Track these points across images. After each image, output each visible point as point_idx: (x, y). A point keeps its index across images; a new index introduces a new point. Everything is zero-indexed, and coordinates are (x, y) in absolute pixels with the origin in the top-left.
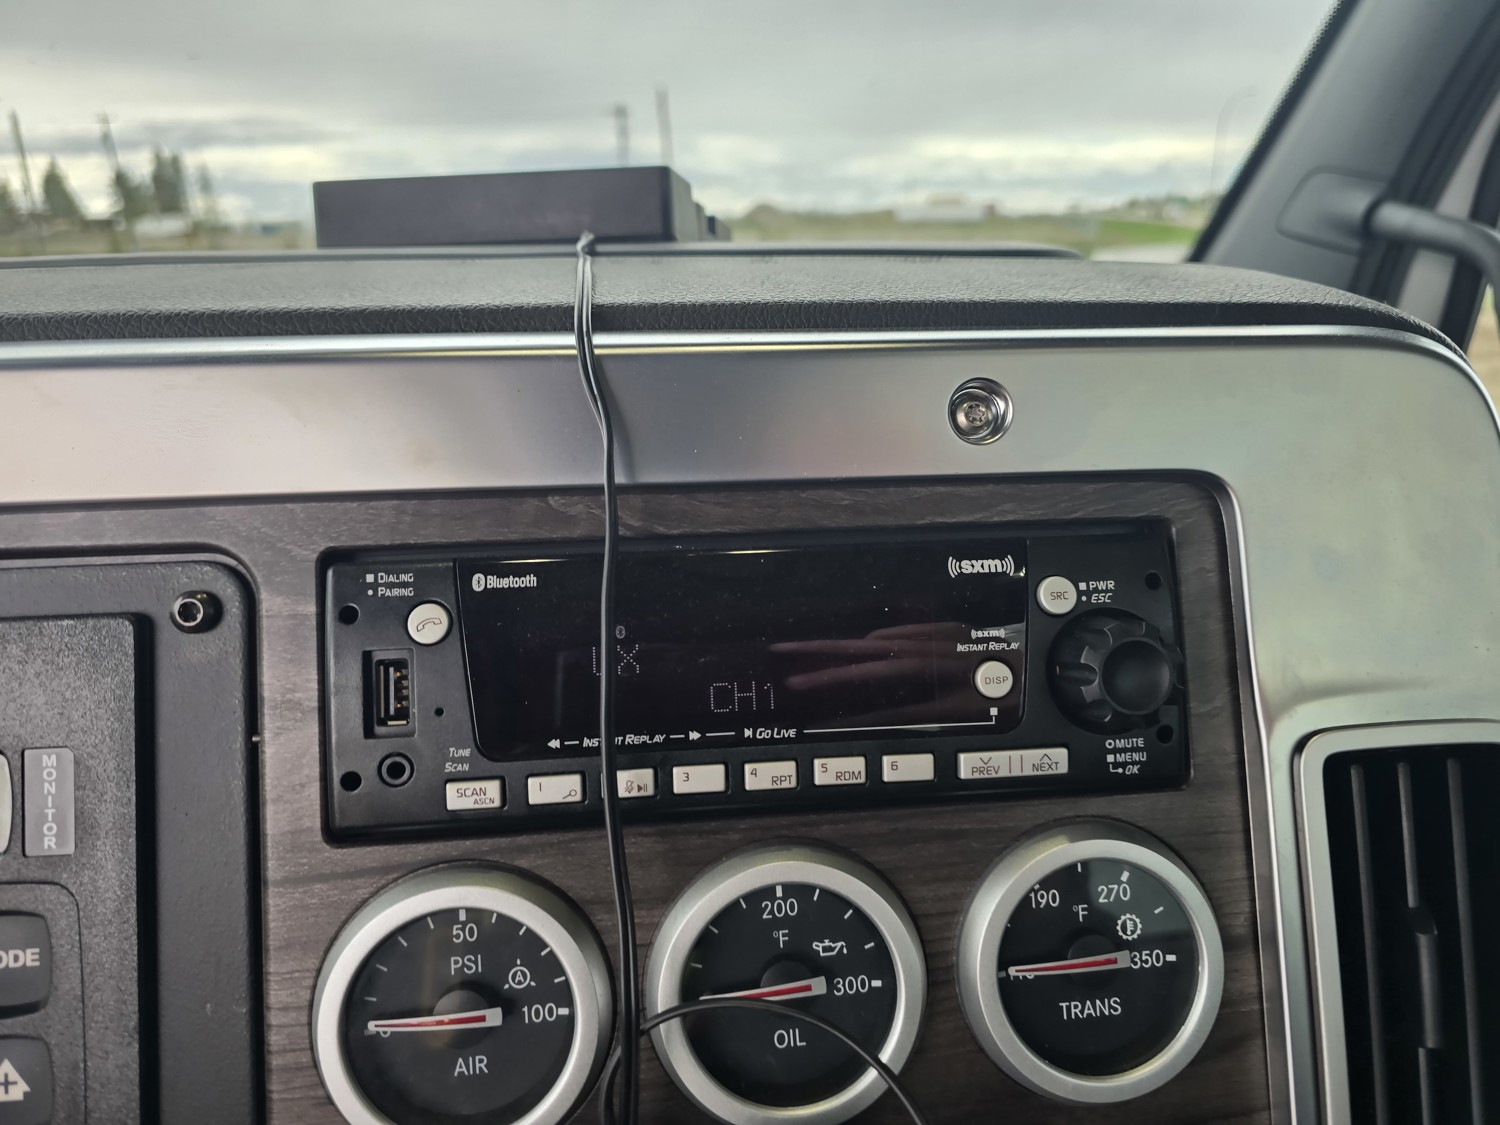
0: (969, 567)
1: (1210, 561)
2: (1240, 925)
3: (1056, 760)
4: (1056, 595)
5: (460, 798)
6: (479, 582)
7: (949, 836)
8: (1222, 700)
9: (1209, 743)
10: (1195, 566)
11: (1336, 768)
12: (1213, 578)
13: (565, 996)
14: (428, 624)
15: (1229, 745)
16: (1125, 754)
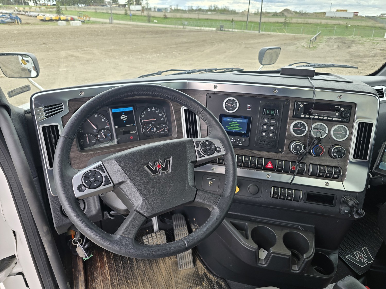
0: (337, 107)
1: (354, 109)
2: (351, 133)
3: (340, 120)
4: (342, 109)
5: (302, 116)
6: (305, 104)
7: (332, 124)
8: (353, 118)
9: (351, 121)
10: (353, 109)
11: (360, 123)
12: (354, 110)
13: (305, 129)
14: (302, 106)
15: (353, 121)
16: (345, 120)
